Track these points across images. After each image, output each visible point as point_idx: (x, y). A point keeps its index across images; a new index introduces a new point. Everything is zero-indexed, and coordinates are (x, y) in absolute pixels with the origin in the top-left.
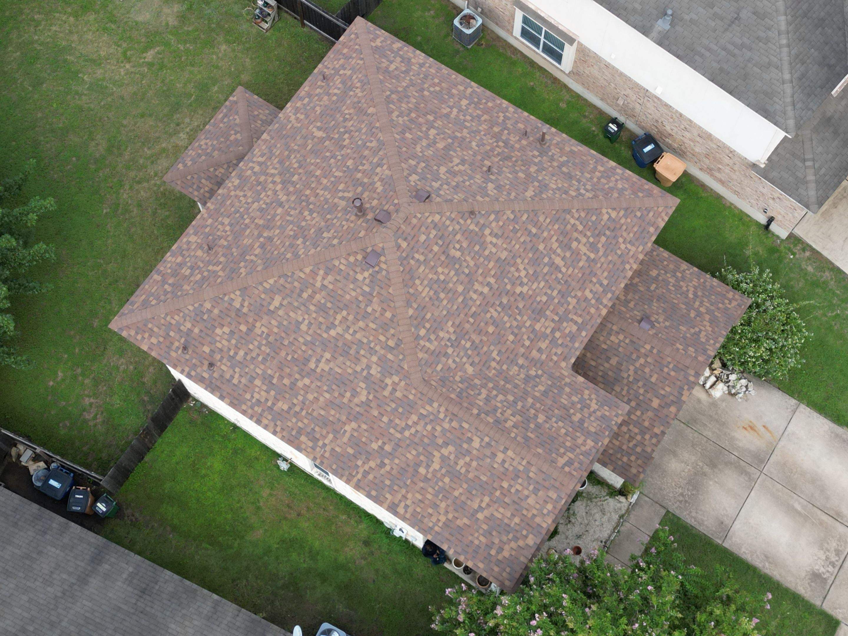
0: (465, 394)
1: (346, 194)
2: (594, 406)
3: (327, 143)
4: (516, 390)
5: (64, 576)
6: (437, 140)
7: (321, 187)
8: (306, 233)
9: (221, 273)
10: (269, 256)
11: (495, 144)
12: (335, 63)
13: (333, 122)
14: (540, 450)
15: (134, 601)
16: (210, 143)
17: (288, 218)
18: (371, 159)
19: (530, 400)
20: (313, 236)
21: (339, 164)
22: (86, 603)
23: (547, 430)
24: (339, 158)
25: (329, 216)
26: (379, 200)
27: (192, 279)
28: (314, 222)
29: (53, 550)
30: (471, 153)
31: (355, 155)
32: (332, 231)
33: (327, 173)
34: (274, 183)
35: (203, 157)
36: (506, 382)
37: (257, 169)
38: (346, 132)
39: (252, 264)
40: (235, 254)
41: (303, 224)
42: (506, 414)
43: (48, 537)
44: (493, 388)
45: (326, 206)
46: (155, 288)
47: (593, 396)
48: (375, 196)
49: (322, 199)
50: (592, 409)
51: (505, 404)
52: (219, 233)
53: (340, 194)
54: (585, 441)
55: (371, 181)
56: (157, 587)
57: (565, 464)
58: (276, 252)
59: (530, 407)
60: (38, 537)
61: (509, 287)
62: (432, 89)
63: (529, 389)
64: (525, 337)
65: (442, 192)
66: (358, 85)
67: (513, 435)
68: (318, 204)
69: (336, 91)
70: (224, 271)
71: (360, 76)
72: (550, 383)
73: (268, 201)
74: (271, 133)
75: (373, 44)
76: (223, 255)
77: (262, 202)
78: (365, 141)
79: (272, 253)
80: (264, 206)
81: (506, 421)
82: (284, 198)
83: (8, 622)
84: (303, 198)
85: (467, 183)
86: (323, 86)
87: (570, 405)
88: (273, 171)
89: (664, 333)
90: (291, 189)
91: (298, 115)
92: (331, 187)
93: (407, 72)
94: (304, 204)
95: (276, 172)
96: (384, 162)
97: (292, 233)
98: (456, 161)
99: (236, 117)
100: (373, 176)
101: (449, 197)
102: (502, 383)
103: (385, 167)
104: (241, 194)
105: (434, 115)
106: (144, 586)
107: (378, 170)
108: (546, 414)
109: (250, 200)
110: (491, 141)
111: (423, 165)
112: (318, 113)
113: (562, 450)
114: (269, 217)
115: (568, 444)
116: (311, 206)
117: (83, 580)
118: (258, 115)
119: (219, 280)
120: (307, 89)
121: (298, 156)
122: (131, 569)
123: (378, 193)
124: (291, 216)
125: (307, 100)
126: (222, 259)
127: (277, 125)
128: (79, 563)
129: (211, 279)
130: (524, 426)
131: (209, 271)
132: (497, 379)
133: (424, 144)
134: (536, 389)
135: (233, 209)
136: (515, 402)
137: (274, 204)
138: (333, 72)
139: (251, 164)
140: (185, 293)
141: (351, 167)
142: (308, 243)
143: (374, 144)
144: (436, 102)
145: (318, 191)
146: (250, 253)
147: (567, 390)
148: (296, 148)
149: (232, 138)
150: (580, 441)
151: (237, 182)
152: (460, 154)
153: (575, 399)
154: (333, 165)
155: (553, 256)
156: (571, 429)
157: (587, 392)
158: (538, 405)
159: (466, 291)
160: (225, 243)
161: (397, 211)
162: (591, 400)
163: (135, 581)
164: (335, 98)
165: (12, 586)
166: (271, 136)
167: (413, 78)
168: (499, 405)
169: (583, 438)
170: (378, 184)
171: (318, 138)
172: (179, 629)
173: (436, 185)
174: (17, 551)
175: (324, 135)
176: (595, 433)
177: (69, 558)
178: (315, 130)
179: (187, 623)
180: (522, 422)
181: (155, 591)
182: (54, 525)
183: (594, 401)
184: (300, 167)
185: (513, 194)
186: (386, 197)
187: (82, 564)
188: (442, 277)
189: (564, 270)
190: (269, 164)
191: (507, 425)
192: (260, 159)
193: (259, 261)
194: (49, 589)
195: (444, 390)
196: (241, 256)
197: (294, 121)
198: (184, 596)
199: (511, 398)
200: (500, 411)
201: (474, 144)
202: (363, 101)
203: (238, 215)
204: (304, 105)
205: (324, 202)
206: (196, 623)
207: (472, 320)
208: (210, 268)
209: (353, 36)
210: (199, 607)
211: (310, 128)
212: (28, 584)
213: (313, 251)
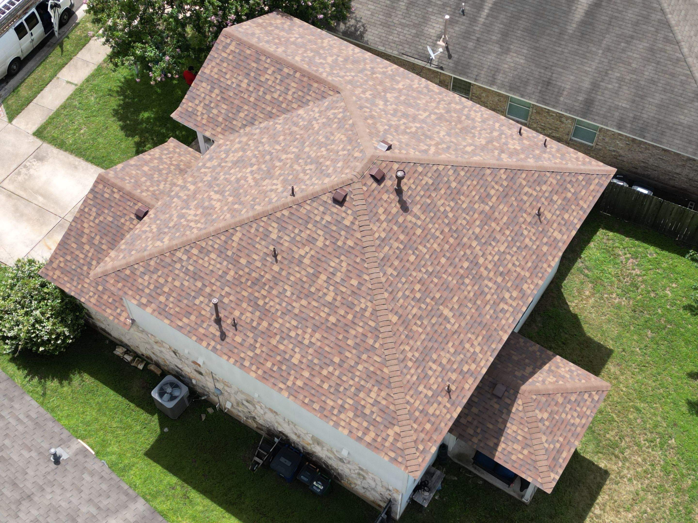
0: (305, 90)
1: (414, 220)
2: (200, 109)
3: (438, 296)
4: (263, 106)
5: (610, 86)
6: (325, 285)
7: (439, 241)
8: (449, 192)
9: (524, 183)
10: (481, 182)
11: (267, 300)
12: (438, 412)
13: (433, 321)
14: (248, 52)
15: (554, 75)
16: (569, 417)
17: (468, 218)
18: (391, 252)
19: (252, 99)
20: (441, 185)
21: (423, 262)
22: (588, 69)
23: (241, 73)
24: (424, 270)
25: (429, 201)
26: (381, 198)
27: (550, 189)
28: (442, 201)
29: (624, 105)
30: (292, 278)
31: (408, 265)
32: (424, 182)
33: (434, 256)
34: (486, 268)
35: (573, 399)
36: (270, 112)
37: (507, 295)
38: (419, 300)
39: (496, 179)
40: (513, 199)
41: (452, 204)
42: (273, 79)
43: (631, 115)
44: (282, 102)
45: (432, 214)
46: (583, 193)
47: (199, 119)
48: (385, 205)
49: (437, 226)
50: (202, 104)
51: (273, 90)
52: (533, 230)
53: (419, 223)
54: (211, 71)
55: (390, 225)
56: (539, 88)
57: (229, 44)
58: (475, 183)
59: (252, 92)
60: (639, 114)
61: (263, 166)
62: (331, 369)
63: (252, 111)
64: (252, 145)
65: (321, 209)
66: (410, 364)
67: (268, 61)
68: (440, 221)
69: (434, 367)
70: (521, 183)
71: (408, 377)
72: (234, 122)
73: (490, 248)
74: (498, 338)
75: (397, 429)
76: (525, 203)
77: (496, 249)
78: (398, 279)
79: (478, 183)
80: (494, 244)
81: (274, 72)
82: (474, 244)
83: (641, 47)
84: (455, 235)
85: (297, 231)
86: (448, 380)
87: (220, 104)
88: (490, 284)
89: (128, 208)
90: (468, 252)
91: (472, 350)
92: (429, 236)
93: (359, 390)
94: (454, 228)
95: (486, 282)
96: (378, 242)
97: (462, 198)
98: (307, 261)
99: (546, 445)
100: (388, 229)
101: (315, 204)
102: (274, 111)
103: (377, 235)
104: (518, 269)
105: (329, 325)
106: (549, 88)
107: (383, 235)
108: (241, 89)
109: (508, 257)
110: (272, 303)
111: (340, 243)
112: (450, 344)
113: (230, 57)
114: (486, 227)
115: (225, 65)
116: (446, 221)
117: (595, 86)
118: (523, 448)
119: (524, 175)
120: (467, 386)
121: (466, 293)
122: (562, 99)
123: (382, 206)
124: (465, 218)
125: (465, 368)
126: (525, 198)
127: (493, 346)
128: (602, 98)
129: (532, 180)
130: (259, 72)
131: (535, 190)
132: (278, 114)
133: (339, 274)
134: (246, 113)
135: (524, 253)
136: (265, 93)
137: (483, 241)
138: (440, 399)
139: (514, 304)
140: (554, 175)
141: (411, 252)
142: (446, 179)
143: (390, 271)
144: (327, 349)
145: (442, 237)
146: (498, 193)
147: (220, 119)
148: (470, 305)
149: (546, 415)
150: (216, 70)
151: (525, 286)
152: (303, 273)
153: (215, 111)
154: (429, 263)
155: (221, 198)
156: (222, 79)
157: (204, 122)
158: (246, 96)
159: (302, 150)
160: (525, 215)
161: (363, 177)
162: (202, 114)
163: (557, 90)
164: (435, 356)
165: (646, 73)
166: (498, 334)
167: (351, 382)
168: (278, 87)
169: (213, 74)
170: (383, 217)
171: (447, 306)
172: (518, 60)
173: (328, 218)
174: (651, 100)
175: (441, 307)
176: (202, 82)
177: (610, 100)
178: (453, 321)
179: (512, 65)
180: (260, 75)
181: (540, 85)
182: (629, 125)
183: (199, 114)
184: (462, 277)
185: (253, 231)
186: (375, 198)
187: (599, 97)
188: (323, 149)
189: (212, 193)
190: (495, 297)
191: (273, 68)
192: (506, 307)
193: (489, 179)
194: (619, 75)
195: (322, 89)
196: (507, 194)
197: (476, 343)
198: (518, 84)
199: (268, 97)
200: (278, 81)
201: (288, 294)
202: (403, 337)
203: (518, 244)
204: (467, 362)
205: (435, 220)
206: (506, 66)
207: (298, 136)
208: (535, 193)
209: (421, 447)
210: (505, 78)
211: (456, 326)
212: (635, 77)
213: (441, 168)
